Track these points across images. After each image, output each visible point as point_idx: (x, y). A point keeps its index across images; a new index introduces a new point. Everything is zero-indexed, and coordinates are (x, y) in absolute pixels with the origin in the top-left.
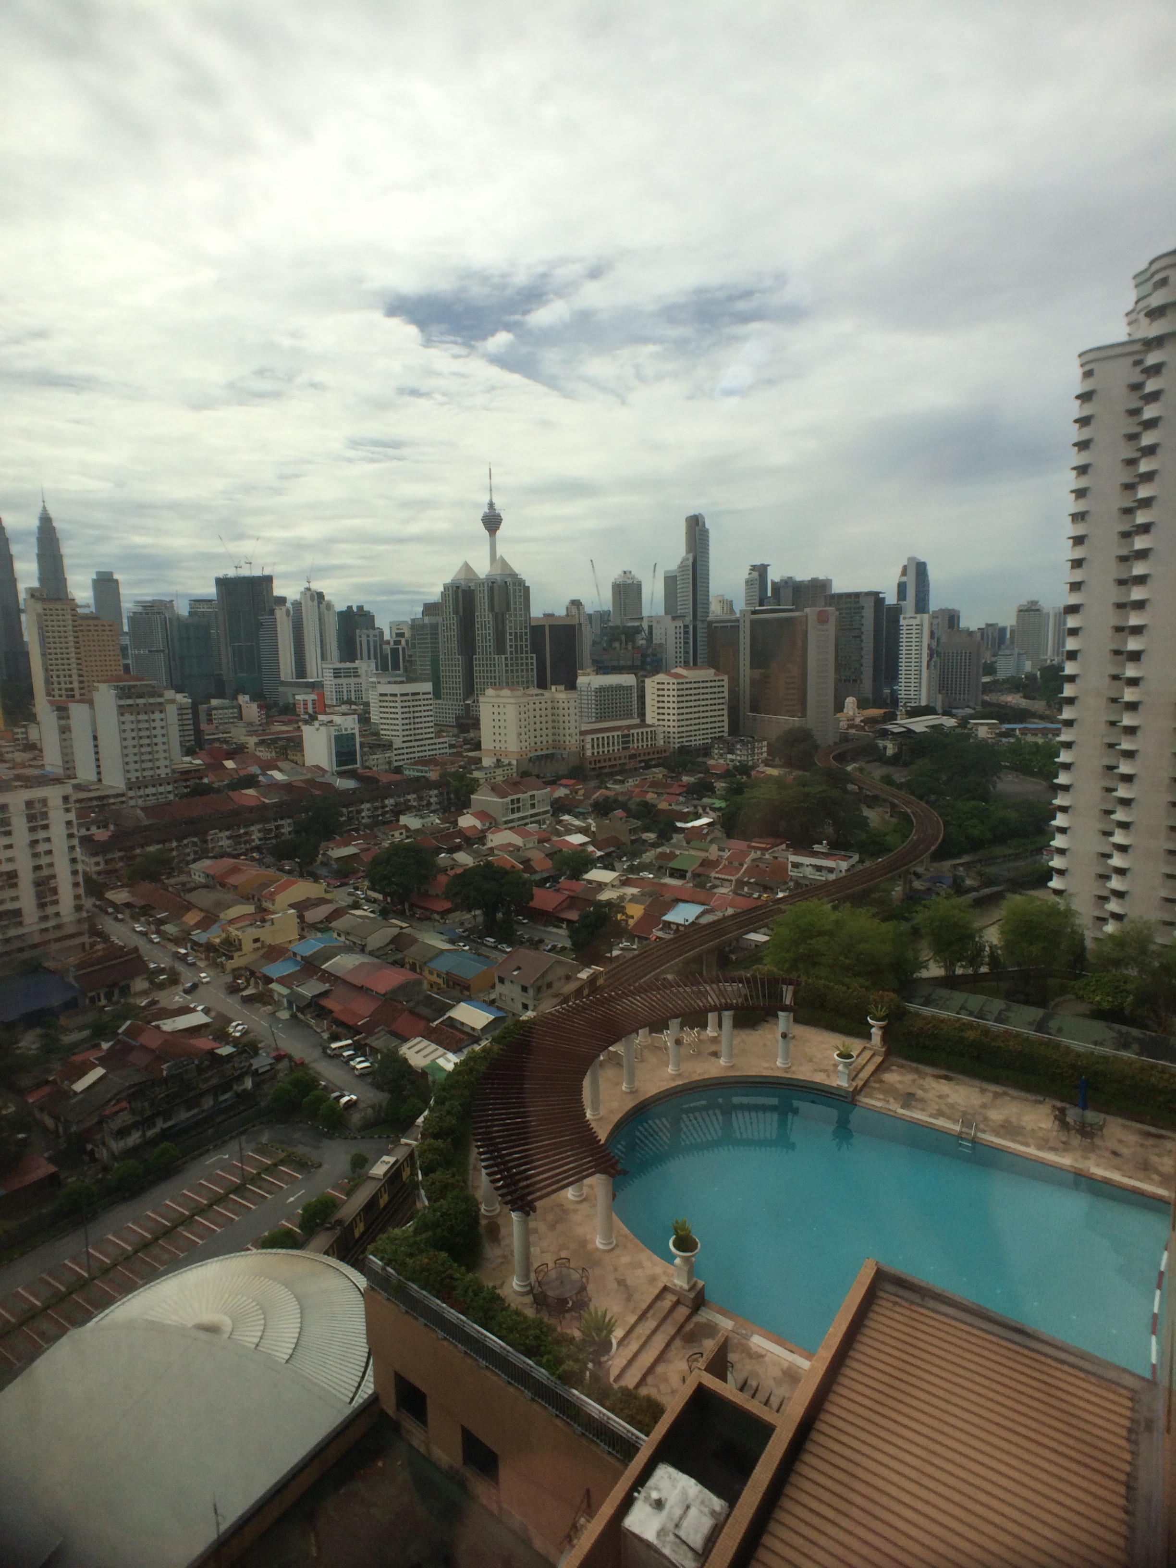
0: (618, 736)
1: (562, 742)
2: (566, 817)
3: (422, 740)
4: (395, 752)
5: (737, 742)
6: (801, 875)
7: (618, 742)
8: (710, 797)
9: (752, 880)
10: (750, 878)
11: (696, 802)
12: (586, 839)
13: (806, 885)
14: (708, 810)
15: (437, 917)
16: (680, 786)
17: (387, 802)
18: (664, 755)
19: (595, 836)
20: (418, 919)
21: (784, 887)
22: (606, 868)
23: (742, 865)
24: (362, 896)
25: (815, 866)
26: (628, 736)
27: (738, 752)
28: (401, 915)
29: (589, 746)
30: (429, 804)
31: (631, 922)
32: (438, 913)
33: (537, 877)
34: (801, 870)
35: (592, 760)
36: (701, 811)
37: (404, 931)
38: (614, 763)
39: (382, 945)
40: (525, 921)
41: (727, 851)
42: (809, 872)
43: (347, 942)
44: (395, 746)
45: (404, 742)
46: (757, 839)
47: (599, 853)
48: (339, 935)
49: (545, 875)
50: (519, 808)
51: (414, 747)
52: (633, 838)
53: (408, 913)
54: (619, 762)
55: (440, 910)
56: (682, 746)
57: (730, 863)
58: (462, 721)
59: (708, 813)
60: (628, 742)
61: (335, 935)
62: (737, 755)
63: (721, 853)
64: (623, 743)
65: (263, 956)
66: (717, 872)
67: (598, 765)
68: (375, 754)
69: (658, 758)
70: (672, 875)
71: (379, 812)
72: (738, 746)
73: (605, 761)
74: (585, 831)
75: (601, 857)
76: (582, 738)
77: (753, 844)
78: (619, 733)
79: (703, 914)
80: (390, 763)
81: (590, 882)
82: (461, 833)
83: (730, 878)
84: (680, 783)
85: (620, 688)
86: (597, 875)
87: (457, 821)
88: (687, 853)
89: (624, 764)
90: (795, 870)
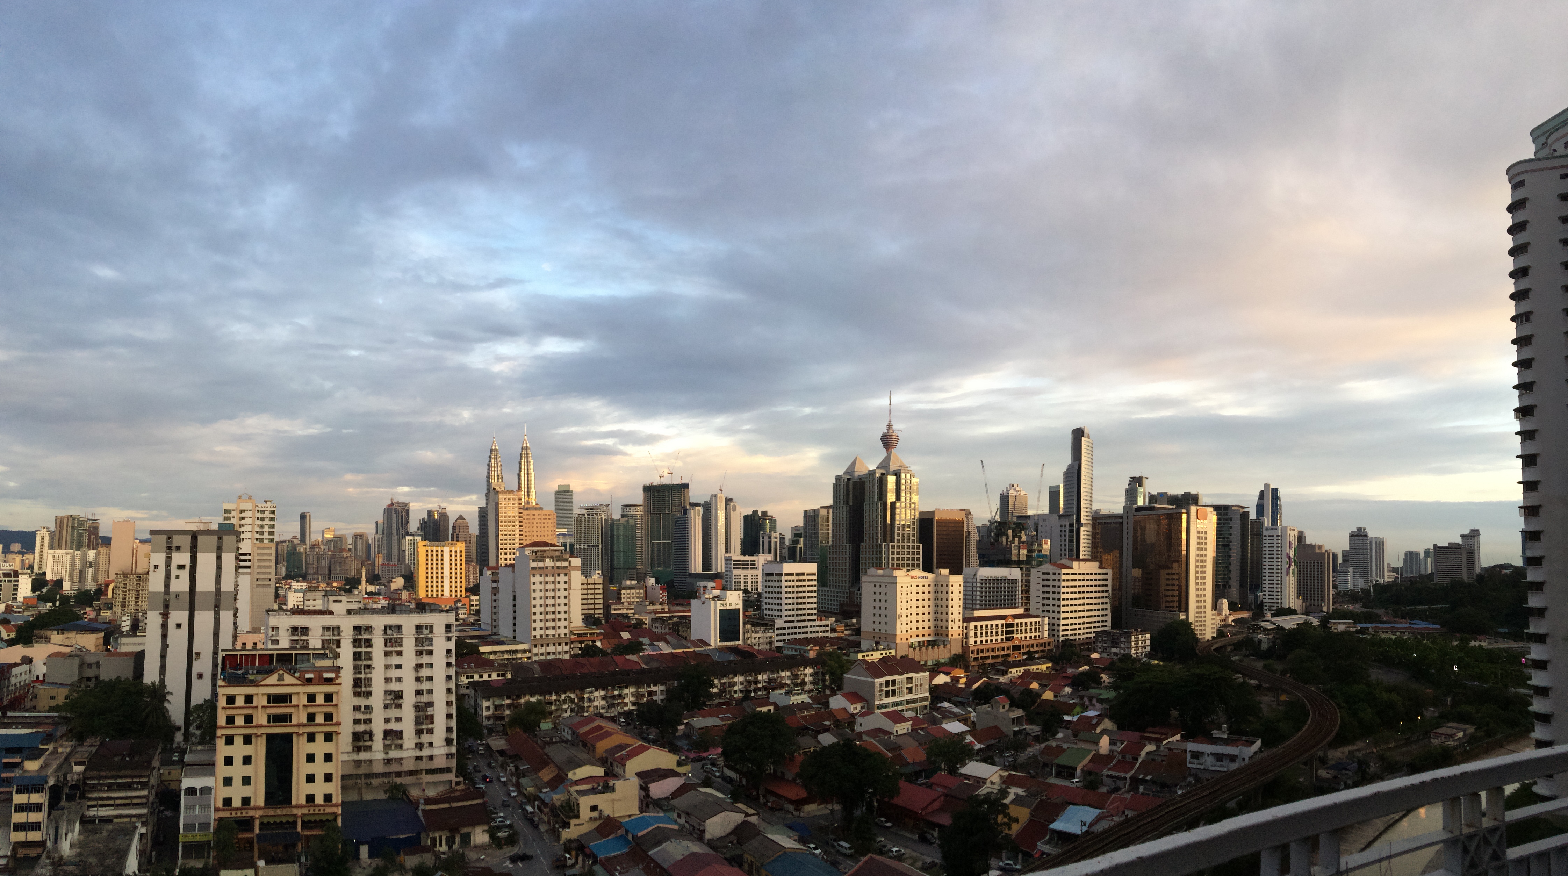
0: (1002, 625)
1: (944, 628)
2: (946, 705)
3: (804, 621)
4: (777, 632)
5: (1121, 635)
6: (1202, 767)
7: (1002, 632)
8: (1095, 688)
9: (1149, 778)
10: (1146, 775)
11: (1082, 693)
12: (966, 728)
13: (1208, 780)
14: (1094, 701)
15: (791, 808)
16: (1064, 677)
17: (760, 677)
18: (1048, 648)
19: (974, 727)
20: (771, 809)
21: (1183, 784)
22: (985, 761)
23: (1136, 759)
24: (717, 774)
25: (1216, 754)
26: (1012, 625)
27: (1122, 645)
28: (751, 801)
29: (972, 633)
30: (803, 683)
31: (1015, 828)
32: (792, 802)
33: (908, 770)
34: (1202, 760)
35: (975, 648)
36: (1087, 703)
37: (750, 819)
38: (998, 653)
39: (724, 834)
40: (889, 824)
41: (1119, 744)
42: (1209, 762)
43: (687, 825)
44: (776, 626)
45: (786, 622)
46: (1151, 729)
47: (978, 746)
48: (679, 816)
49: (918, 768)
50: (894, 692)
51: (796, 628)
52: (1016, 729)
53: (762, 800)
54: (1002, 653)
55: (794, 798)
56: (1067, 640)
57: (1124, 757)
58: (845, 608)
59: (1094, 705)
60: (1012, 632)
61: (675, 815)
62: (1121, 648)
63: (1114, 748)
64: (1007, 632)
65: (597, 829)
66: (1109, 769)
67: (981, 655)
68: (757, 632)
69: (1042, 651)
70: (1058, 775)
71: (752, 687)
72: (1122, 639)
73: (988, 650)
74: (965, 720)
75: (981, 750)
76: (965, 624)
77: (1146, 735)
78: (1003, 622)
79: (1098, 819)
80: (771, 643)
81: (967, 777)
82: (831, 714)
83: (1123, 775)
84: (1065, 675)
85: (1004, 580)
86: (974, 768)
87: (828, 702)
88: (1075, 746)
89: (1008, 655)
90: (1195, 761)
